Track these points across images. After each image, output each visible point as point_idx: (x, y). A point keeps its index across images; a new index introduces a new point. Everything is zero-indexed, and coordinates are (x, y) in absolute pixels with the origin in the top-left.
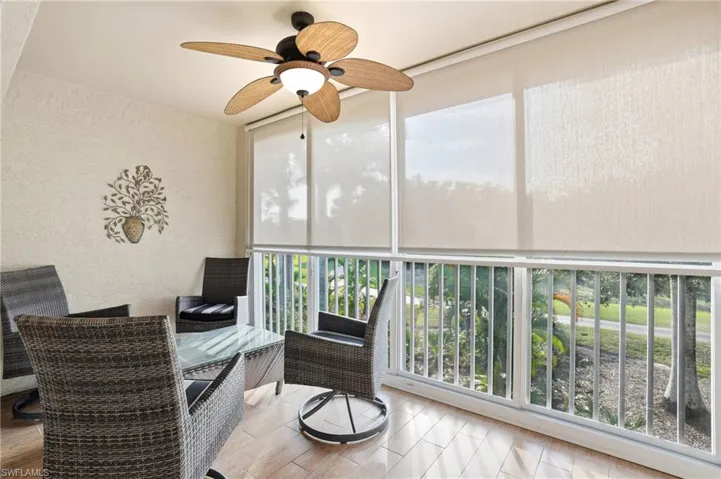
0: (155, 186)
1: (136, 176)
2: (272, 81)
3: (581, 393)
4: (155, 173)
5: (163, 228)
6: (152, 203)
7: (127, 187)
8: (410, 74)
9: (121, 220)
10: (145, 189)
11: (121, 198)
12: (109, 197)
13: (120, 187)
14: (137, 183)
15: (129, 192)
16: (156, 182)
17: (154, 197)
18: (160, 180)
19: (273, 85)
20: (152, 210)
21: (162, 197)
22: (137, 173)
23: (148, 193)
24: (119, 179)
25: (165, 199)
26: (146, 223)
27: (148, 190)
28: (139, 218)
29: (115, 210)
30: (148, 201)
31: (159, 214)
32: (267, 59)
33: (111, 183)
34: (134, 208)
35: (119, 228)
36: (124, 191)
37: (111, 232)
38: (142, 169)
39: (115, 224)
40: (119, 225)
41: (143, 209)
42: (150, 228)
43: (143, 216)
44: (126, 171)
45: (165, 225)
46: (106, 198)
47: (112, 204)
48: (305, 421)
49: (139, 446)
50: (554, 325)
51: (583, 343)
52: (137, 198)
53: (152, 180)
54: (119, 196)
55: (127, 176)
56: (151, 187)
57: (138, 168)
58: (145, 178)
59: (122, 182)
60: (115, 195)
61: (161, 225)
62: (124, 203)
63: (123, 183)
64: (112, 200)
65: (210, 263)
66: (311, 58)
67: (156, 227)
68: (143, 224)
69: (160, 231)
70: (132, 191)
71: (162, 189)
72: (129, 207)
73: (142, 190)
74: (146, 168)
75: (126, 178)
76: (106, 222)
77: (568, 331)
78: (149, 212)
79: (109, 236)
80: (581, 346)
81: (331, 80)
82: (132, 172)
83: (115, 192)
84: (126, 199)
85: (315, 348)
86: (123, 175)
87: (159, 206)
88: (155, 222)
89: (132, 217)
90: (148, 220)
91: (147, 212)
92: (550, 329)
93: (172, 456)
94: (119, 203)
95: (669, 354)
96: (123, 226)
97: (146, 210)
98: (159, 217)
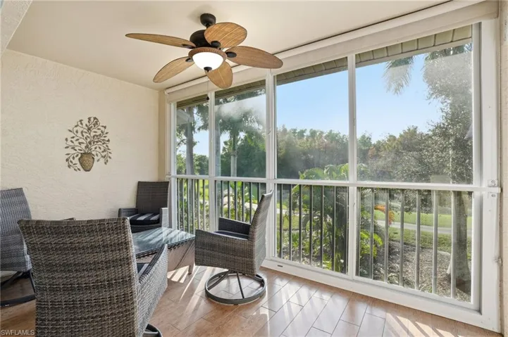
0: (102, 132)
1: (88, 124)
2: (187, 60)
3: (392, 272)
4: (102, 123)
5: (107, 161)
6: (100, 143)
7: (82, 132)
8: (280, 57)
9: (77, 155)
10: (95, 134)
11: (78, 140)
12: (69, 139)
13: (77, 132)
14: (89, 129)
15: (83, 136)
16: (103, 129)
17: (101, 139)
18: (105, 127)
19: (187, 63)
20: (100, 148)
21: (106, 139)
22: (89, 122)
23: (97, 136)
24: (76, 126)
25: (108, 141)
26: (96, 158)
27: (97, 134)
28: (90, 153)
29: (73, 148)
30: (97, 142)
31: (105, 151)
32: (184, 46)
33: (71, 129)
34: (87, 147)
35: (76, 161)
36: (79, 135)
37: (71, 164)
38: (92, 119)
39: (74, 158)
40: (77, 159)
41: (93, 148)
42: (98, 160)
43: (93, 153)
44: (81, 121)
45: (108, 159)
46: (67, 140)
47: (72, 144)
48: (210, 291)
49: (107, 305)
50: (375, 226)
51: (394, 239)
52: (89, 140)
53: (99, 127)
54: (76, 138)
55: (82, 124)
56: (99, 132)
57: (89, 119)
58: (94, 125)
59: (78, 128)
60: (73, 137)
61: (106, 159)
62: (80, 143)
63: (80, 129)
64: (72, 142)
65: (141, 185)
66: (214, 46)
67: (102, 160)
68: (93, 158)
69: (105, 163)
70: (85, 135)
71: (107, 133)
72: (83, 146)
73: (92, 134)
74: (95, 118)
75: (81, 125)
76: (67, 157)
77: (384, 230)
78: (98, 149)
79: (69, 166)
80: (393, 240)
81: (227, 60)
82: (85, 122)
83: (73, 135)
84: (81, 141)
85: (215, 241)
86: (79, 123)
87: (105, 145)
88: (102, 157)
89: (85, 153)
90: (97, 155)
91: (96, 150)
92: (372, 229)
93: (129, 311)
94: (76, 143)
95: (450, 245)
96: (79, 159)
97: (96, 148)
98: (105, 153)
